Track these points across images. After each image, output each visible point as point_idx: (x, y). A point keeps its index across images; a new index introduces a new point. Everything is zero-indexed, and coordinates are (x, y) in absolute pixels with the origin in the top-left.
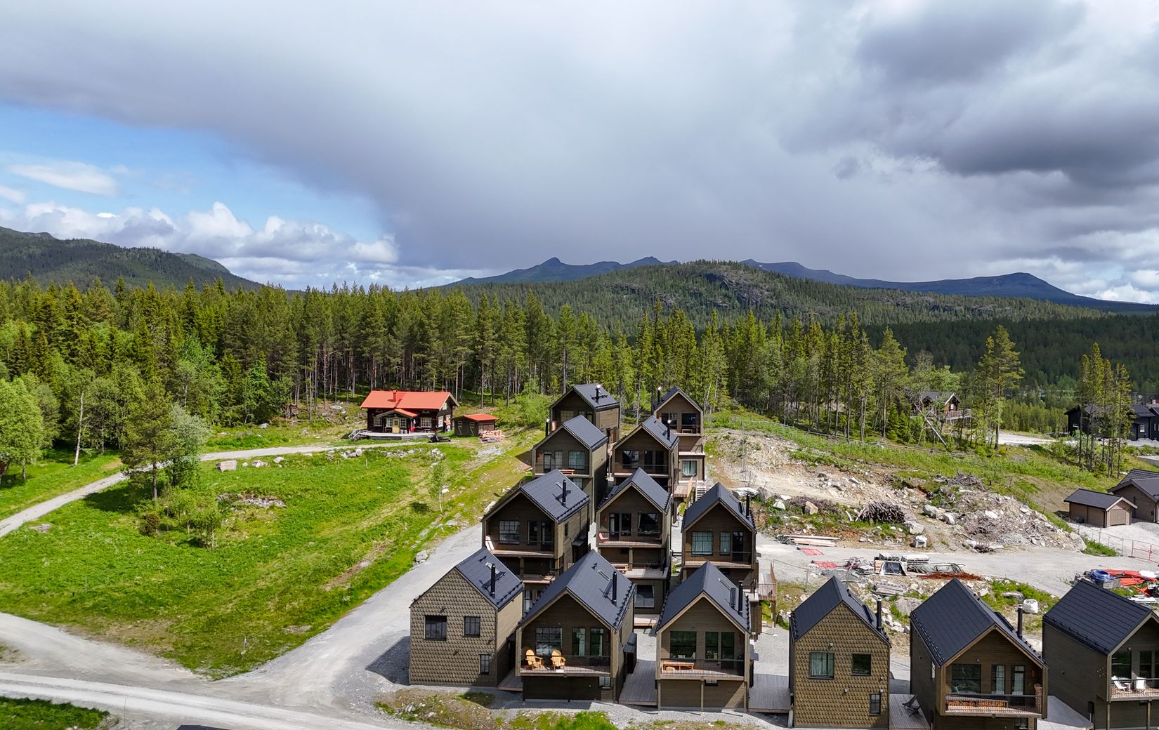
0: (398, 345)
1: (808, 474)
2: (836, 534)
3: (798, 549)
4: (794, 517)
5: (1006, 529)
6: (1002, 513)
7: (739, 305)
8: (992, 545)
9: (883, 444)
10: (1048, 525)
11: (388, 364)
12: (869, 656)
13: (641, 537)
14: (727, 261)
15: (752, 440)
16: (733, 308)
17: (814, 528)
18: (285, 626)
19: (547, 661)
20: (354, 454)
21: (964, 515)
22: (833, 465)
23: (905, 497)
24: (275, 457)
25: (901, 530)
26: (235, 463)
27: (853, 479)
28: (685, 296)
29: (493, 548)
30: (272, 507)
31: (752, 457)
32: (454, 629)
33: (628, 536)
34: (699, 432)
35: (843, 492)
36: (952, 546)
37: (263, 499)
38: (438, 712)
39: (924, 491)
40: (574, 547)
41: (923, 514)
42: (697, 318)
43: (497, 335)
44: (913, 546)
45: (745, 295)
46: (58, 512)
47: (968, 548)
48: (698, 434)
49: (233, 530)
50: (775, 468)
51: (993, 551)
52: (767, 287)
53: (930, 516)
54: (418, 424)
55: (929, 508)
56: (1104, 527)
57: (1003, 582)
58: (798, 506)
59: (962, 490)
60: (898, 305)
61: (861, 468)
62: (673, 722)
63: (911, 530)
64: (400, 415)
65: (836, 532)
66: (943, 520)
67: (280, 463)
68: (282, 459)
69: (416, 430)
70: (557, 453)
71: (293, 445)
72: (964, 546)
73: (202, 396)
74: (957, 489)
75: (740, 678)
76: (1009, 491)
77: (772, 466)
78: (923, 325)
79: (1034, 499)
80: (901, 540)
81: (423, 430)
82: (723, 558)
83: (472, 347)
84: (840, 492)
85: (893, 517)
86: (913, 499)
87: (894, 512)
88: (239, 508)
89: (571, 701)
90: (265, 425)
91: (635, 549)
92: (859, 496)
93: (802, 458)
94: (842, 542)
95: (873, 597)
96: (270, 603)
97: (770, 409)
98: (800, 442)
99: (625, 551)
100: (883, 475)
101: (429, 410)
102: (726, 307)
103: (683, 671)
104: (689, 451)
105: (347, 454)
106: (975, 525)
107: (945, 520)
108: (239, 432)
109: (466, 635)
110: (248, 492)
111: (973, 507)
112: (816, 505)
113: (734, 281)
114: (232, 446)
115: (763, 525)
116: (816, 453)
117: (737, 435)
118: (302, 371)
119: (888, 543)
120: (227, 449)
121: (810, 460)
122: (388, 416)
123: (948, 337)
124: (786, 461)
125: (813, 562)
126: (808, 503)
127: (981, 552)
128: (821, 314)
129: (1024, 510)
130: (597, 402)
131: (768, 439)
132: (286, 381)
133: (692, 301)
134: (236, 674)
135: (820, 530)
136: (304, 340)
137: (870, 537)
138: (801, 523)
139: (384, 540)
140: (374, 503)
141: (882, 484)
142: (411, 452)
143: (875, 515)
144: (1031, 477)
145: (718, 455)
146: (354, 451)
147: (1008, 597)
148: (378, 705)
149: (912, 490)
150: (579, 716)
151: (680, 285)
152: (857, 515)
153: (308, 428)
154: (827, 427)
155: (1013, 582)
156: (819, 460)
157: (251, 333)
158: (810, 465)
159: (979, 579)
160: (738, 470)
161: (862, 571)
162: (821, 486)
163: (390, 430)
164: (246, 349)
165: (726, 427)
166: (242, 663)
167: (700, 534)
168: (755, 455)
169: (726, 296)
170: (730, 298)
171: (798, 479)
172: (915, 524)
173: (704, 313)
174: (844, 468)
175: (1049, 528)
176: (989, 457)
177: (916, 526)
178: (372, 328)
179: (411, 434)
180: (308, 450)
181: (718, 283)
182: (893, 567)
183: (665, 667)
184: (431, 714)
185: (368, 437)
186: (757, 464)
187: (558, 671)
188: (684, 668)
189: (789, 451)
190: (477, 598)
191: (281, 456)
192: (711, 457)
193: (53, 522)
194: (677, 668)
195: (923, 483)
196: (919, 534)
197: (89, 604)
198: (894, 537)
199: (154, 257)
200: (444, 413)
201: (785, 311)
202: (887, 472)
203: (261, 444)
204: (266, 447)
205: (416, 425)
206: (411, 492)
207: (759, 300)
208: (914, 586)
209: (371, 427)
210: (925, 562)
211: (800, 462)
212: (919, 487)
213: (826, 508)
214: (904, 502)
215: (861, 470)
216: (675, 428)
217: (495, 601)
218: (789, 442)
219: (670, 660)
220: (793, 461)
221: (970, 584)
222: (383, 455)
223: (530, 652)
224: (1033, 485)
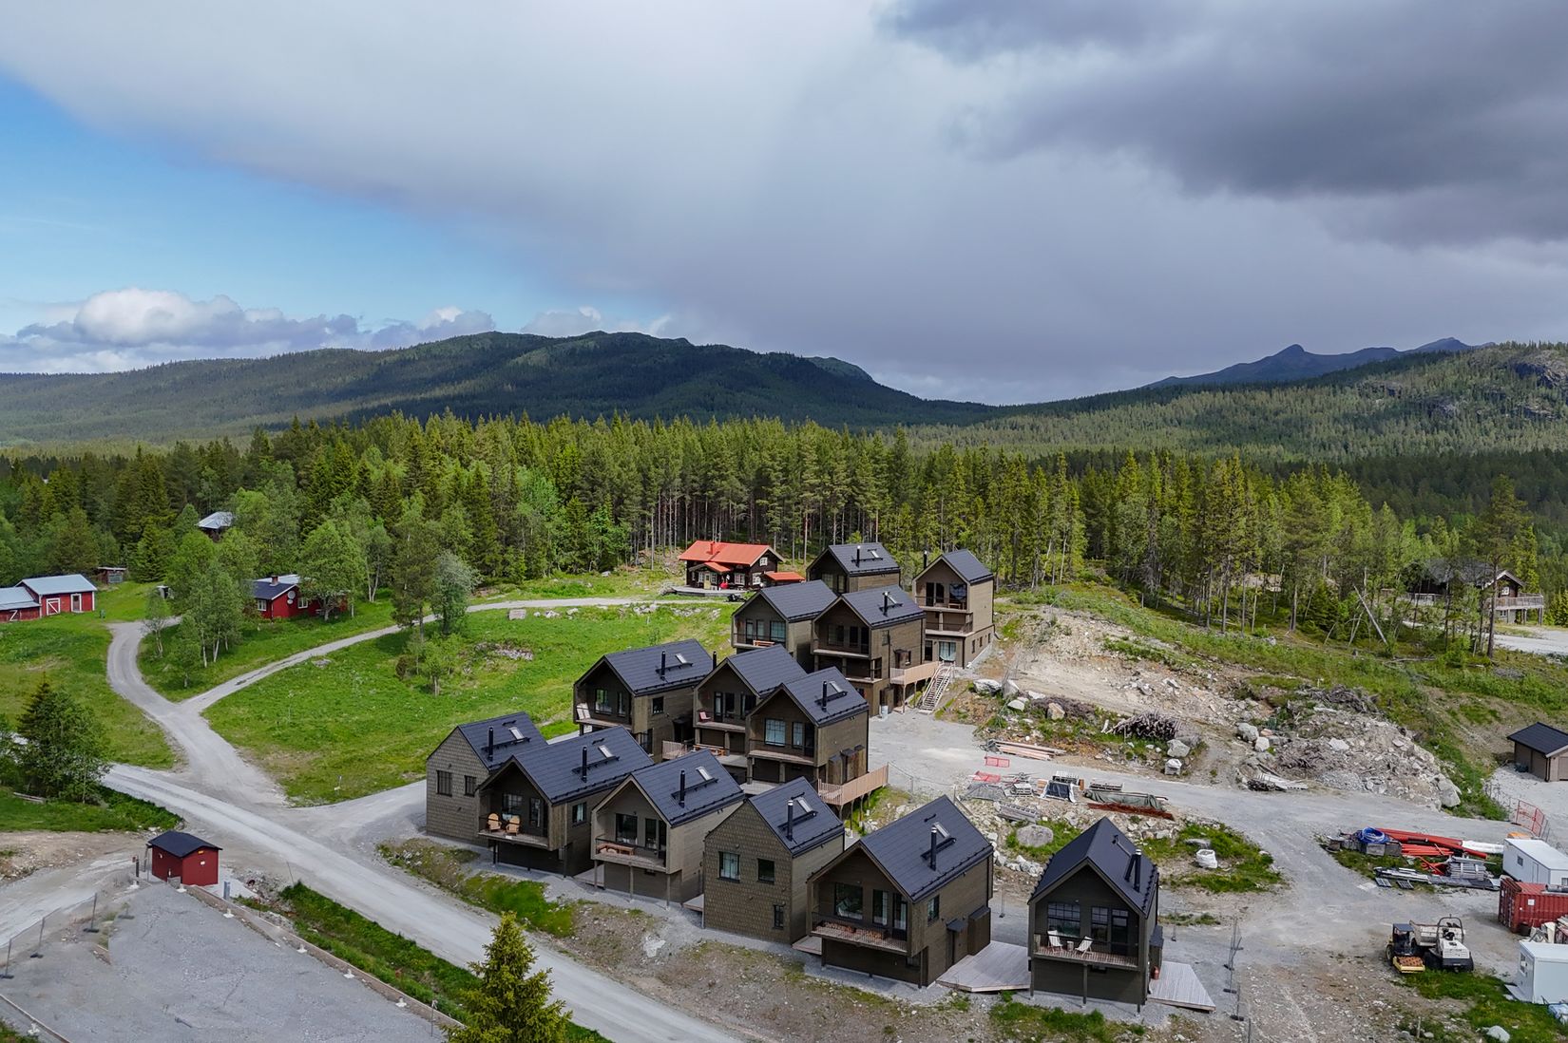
1: (1120, 671)
2: (1067, 746)
3: (990, 757)
4: (1026, 720)
5: (1338, 765)
6: (1362, 743)
10: (1418, 765)
12: (773, 862)
15: (1067, 622)
16: (1559, 417)
17: (1041, 736)
18: (405, 772)
19: (504, 825)
20: (647, 610)
21: (1291, 740)
22: (1162, 662)
24: (571, 608)
25: (1158, 749)
26: (524, 611)
27: (1177, 681)
28: (1476, 399)
29: (588, 716)
30: (520, 660)
31: (1054, 644)
32: (458, 788)
34: (966, 608)
35: (1145, 697)
36: (1220, 778)
37: (518, 651)
38: (423, 862)
39: (1273, 705)
41: (1236, 735)
42: (1492, 434)
44: (1163, 771)
47: (1241, 782)
48: (959, 610)
49: (471, 679)
50: (1078, 660)
53: (1242, 737)
54: (732, 580)
56: (1546, 781)
58: (1040, 707)
61: (1206, 667)
62: (597, 903)
63: (1169, 752)
64: (711, 570)
65: (1069, 744)
66: (1253, 744)
67: (571, 615)
68: (575, 610)
69: (729, 587)
70: (759, 623)
72: (1238, 779)
75: (663, 869)
77: (1076, 657)
80: (1152, 763)
81: (736, 587)
82: (795, 749)
84: (1142, 696)
85: (1158, 733)
86: (1246, 714)
88: (491, 658)
89: (532, 870)
90: (606, 574)
91: (732, 733)
93: (1122, 650)
96: (420, 750)
97: (1130, 581)
98: (1137, 627)
99: (721, 732)
100: (1233, 679)
101: (742, 565)
102: (1546, 415)
103: (624, 856)
104: (958, 630)
105: (641, 608)
106: (1298, 755)
108: (570, 580)
109: (466, 794)
111: (1313, 733)
112: (1064, 709)
113: (1562, 374)
116: (1152, 644)
117: (1052, 614)
118: (643, 517)
119: (1133, 765)
120: (549, 597)
121: (1132, 653)
122: (703, 570)
124: (1096, 650)
125: (978, 773)
126: (1051, 705)
129: (1398, 743)
131: (1093, 622)
133: (1486, 407)
135: (1048, 738)
136: (646, 482)
137: (1111, 755)
138: (1028, 728)
141: (1222, 692)
142: (698, 610)
143: (1134, 727)
144: (1498, 700)
145: (1015, 638)
146: (648, 607)
147: (1191, 844)
148: (382, 847)
149: (1254, 703)
150: (522, 883)
151: (1469, 382)
156: (1144, 654)
157: (599, 474)
158: (1128, 659)
159: (1170, 818)
162: (1118, 686)
163: (702, 586)
164: (593, 491)
168: (1060, 641)
169: (1546, 397)
170: (1553, 401)
172: (1178, 744)
173: (1505, 426)
175: (1415, 770)
177: (1176, 748)
179: (719, 591)
181: (1535, 378)
182: (1058, 790)
183: (607, 848)
184: (419, 863)
185: (675, 592)
186: (1057, 653)
187: (511, 837)
188: (624, 852)
189: (1107, 640)
190: (475, 759)
191: (578, 607)
192: (1005, 639)
194: (618, 851)
195: (1278, 694)
198: (1144, 757)
202: (1236, 674)
203: (582, 592)
205: (729, 581)
208: (1068, 814)
209: (690, 581)
210: (1117, 789)
211: (1116, 654)
212: (1267, 700)
213: (1077, 712)
214: (1226, 719)
215: (1200, 671)
216: (942, 601)
217: (489, 764)
218: (1120, 628)
219: (616, 843)
220: (1107, 653)
221: (1151, 822)
222: (671, 613)
223: (494, 816)
224: (1493, 713)
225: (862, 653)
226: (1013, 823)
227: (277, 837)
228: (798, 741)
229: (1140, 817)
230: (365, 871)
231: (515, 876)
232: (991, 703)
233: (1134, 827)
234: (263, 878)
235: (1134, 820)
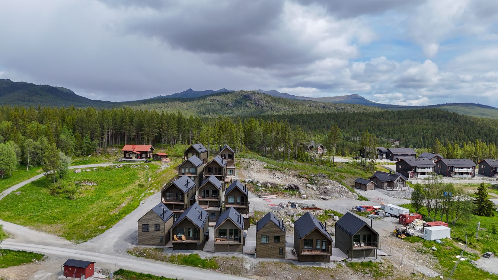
0: (134, 129)
1: (270, 173)
2: (277, 194)
3: (264, 199)
4: (264, 189)
5: (333, 192)
6: (332, 186)
7: (255, 106)
8: (327, 197)
9: (295, 163)
10: (346, 190)
11: (130, 135)
12: (279, 236)
13: (212, 197)
14: (251, 91)
15: (252, 162)
16: (253, 107)
17: (270, 192)
18: (98, 226)
19: (180, 238)
20: (120, 167)
21: (319, 187)
22: (278, 171)
23: (301, 181)
24: (93, 168)
25: (298, 193)
26: (80, 170)
27: (284, 175)
28: (236, 103)
29: (164, 201)
30: (93, 186)
32: (152, 229)
33: (208, 197)
34: (234, 160)
36: (314, 198)
37: (90, 183)
38: (147, 254)
39: (307, 179)
40: (190, 200)
41: (306, 187)
43: (167, 125)
44: (301, 198)
45: (257, 103)
46: (23, 187)
47: (319, 198)
48: (233, 161)
49: (80, 193)
51: (327, 199)
52: (265, 100)
53: (308, 188)
54: (141, 156)
55: (308, 185)
56: (366, 191)
57: (329, 210)
58: (265, 185)
59: (319, 179)
60: (311, 106)
61: (287, 171)
62: (219, 257)
63: (301, 193)
64: (135, 153)
66: (312, 189)
67: (95, 170)
68: (96, 168)
69: (140, 158)
70: (186, 168)
71: (99, 163)
72: (318, 198)
73: (68, 146)
74: (318, 178)
75: (240, 243)
76: (335, 179)
77: (258, 171)
78: (318, 114)
79: (344, 181)
80: (298, 196)
81: (143, 158)
82: (238, 204)
83: (159, 129)
84: (279, 180)
85: (296, 188)
86: (303, 182)
87: (296, 187)
88: (82, 186)
89: (188, 250)
90: (90, 156)
91: (210, 201)
92: (286, 181)
93: (268, 168)
94: (279, 197)
95: (286, 216)
96: (93, 218)
97: (258, 151)
98: (268, 162)
99: (207, 202)
100: (294, 173)
101: (145, 151)
102: (251, 107)
103: (223, 241)
104: (230, 166)
105: (117, 167)
106: (323, 190)
107: (313, 189)
108: (81, 159)
109: (155, 230)
110: (85, 180)
111: (322, 185)
112: (271, 184)
113: (253, 98)
114: (79, 164)
115: (253, 191)
116: (273, 166)
117: (247, 160)
118: (102, 138)
119: (294, 197)
120: (77, 165)
121: (270, 169)
122: (131, 154)
123: (327, 118)
124: (262, 169)
125: (268, 204)
126: (268, 184)
127: (323, 200)
128: (284, 109)
129: (339, 185)
130: (200, 150)
131: (257, 162)
132: (96, 141)
133: (238, 105)
134: (83, 242)
135: (272, 193)
136: (102, 127)
137: (288, 195)
138: (266, 191)
139: (129, 196)
140: (127, 184)
141: (294, 177)
142: (139, 166)
143: (290, 188)
144: (344, 174)
145: (240, 167)
147: (329, 215)
148: (128, 252)
149: (303, 179)
150: (190, 255)
151: (235, 99)
152: (284, 188)
153: (104, 157)
154: (276, 157)
155: (332, 210)
156: (273, 169)
157: (84, 125)
158: (270, 170)
159: (321, 209)
160: (247, 172)
161: (283, 207)
162: (274, 177)
163: (132, 158)
164: (83, 130)
165: (243, 157)
166: (85, 239)
167: (230, 197)
168: (252, 167)
169: (250, 103)
170: (252, 104)
171: (266, 175)
172: (302, 191)
173: (243, 109)
174: (282, 171)
175: (347, 191)
176: (330, 167)
177: (302, 192)
178: (126, 123)
179: (139, 160)
180: (104, 165)
181: (248, 99)
182: (293, 206)
183: (217, 240)
184: (145, 255)
185: (124, 161)
186: (253, 170)
187: (183, 242)
188: (223, 240)
189: (264, 166)
190: (159, 219)
191: (95, 167)
192: (238, 168)
193: (21, 191)
194: (221, 240)
195: (307, 176)
196: (304, 194)
197: (35, 219)
198: (296, 195)
199: (48, 88)
200: (150, 152)
201: (271, 109)
202: (296, 172)
203: (89, 163)
204: (90, 164)
205: (140, 156)
206: (138, 180)
207: (262, 104)
208: (300, 212)
209: (125, 157)
210: (304, 204)
211: (267, 169)
212: (306, 178)
213: (274, 185)
214: (300, 183)
215: (287, 172)
216: (226, 159)
217: (164, 220)
218: (264, 163)
219: (218, 238)
220: (265, 169)
221: (318, 211)
222: (129, 167)
223: (175, 236)
224: (344, 176)
225: (219, 175)
226: (291, 216)
227: (88, 255)
228: (238, 201)
229: (315, 210)
230: (134, 261)
231: (187, 254)
232: (251, 185)
233: (315, 213)
234: (102, 269)
235: (313, 211)
